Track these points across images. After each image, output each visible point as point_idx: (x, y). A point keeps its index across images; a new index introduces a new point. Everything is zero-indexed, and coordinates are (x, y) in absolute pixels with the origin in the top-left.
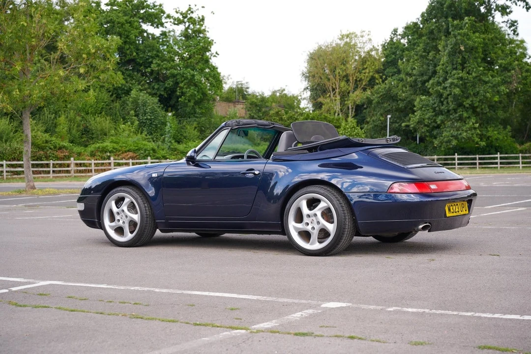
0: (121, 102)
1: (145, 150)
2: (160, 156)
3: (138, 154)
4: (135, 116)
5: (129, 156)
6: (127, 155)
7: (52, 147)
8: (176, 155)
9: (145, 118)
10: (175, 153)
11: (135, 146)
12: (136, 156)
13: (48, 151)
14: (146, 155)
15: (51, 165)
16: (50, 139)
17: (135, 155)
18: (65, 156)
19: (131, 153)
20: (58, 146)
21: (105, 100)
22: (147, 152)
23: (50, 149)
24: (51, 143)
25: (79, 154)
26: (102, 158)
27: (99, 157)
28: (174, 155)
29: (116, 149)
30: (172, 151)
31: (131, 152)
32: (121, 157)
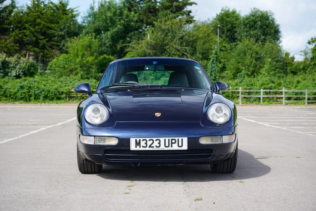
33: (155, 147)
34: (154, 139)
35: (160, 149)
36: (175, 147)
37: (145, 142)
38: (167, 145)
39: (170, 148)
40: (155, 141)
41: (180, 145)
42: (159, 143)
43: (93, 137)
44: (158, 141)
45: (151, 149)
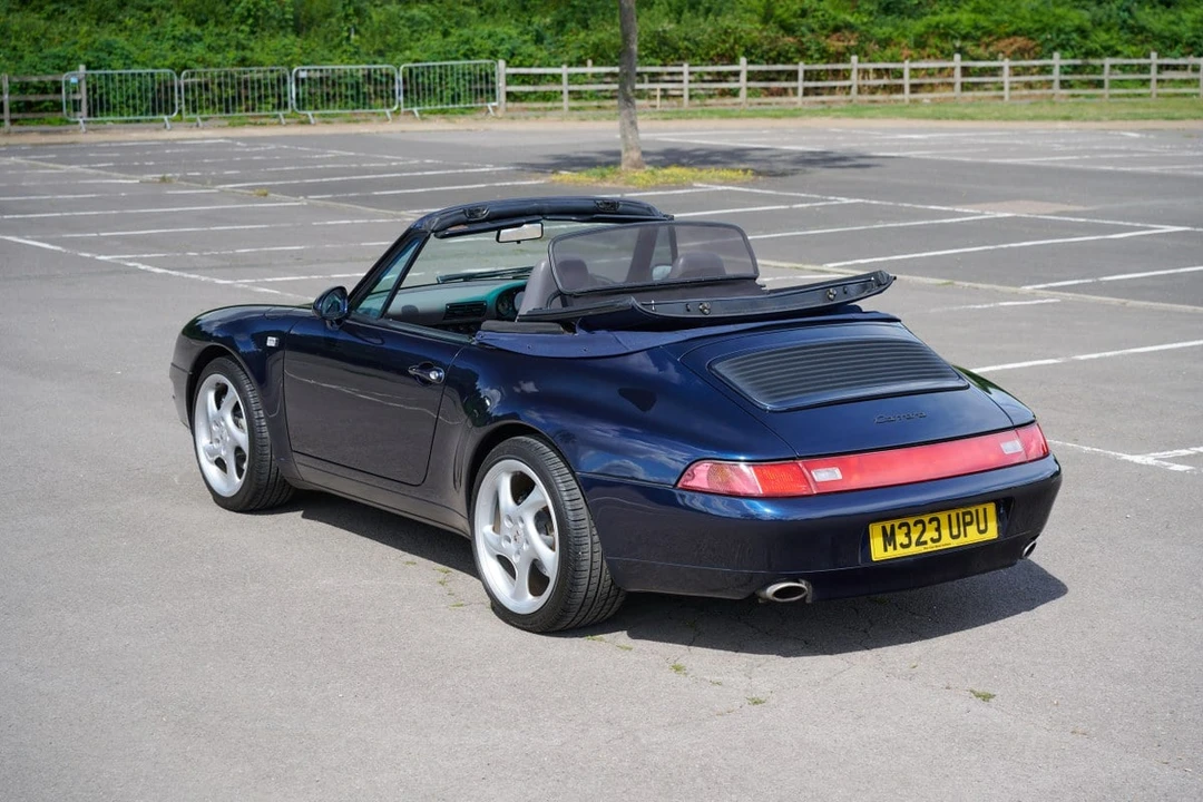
1: (1060, 31)
2: (1098, 46)
3: (1039, 42)
5: (1014, 47)
6: (1012, 44)
7: (816, 26)
8: (1142, 42)
10: (1139, 37)
11: (1035, 22)
12: (1033, 48)
13: (803, 35)
14: (1059, 45)
15: (801, 75)
17: (1031, 44)
18: (847, 48)
19: (1020, 39)
20: (831, 23)
22: (1062, 36)
23: (813, 31)
24: (813, 17)
25: (885, 43)
26: (942, 52)
27: (934, 50)
28: (1135, 45)
29: (983, 28)
30: (1132, 32)
31: (1021, 36)
32: (991, 49)
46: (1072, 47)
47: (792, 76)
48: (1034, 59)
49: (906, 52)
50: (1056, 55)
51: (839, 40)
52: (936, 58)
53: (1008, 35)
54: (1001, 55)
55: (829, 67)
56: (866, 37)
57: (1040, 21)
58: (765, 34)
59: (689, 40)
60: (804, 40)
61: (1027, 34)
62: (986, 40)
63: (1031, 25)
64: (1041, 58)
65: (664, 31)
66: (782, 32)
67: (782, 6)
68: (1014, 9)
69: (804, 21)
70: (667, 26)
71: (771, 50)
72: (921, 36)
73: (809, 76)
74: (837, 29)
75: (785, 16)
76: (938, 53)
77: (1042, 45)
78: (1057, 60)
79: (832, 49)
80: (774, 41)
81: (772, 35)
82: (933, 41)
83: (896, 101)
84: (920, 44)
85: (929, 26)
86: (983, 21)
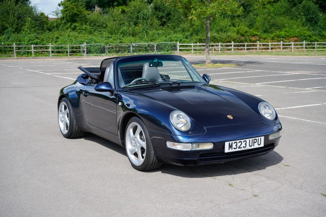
0: (296, 8)
1: (305, 36)
2: (313, 40)
3: (300, 39)
4: (304, 16)
5: (294, 40)
6: (294, 39)
7: (249, 35)
8: (324, 39)
9: (309, 17)
10: (323, 37)
11: (299, 34)
13: (246, 37)
15: (246, 45)
16: (249, 30)
17: (298, 39)
18: (256, 40)
19: (295, 38)
20: (252, 34)
21: (287, 7)
23: (248, 36)
24: (249, 33)
25: (265, 39)
26: (278, 41)
27: (276, 40)
28: (322, 39)
30: (321, 36)
31: (296, 37)
32: (289, 40)
33: (243, 148)
34: (242, 141)
35: (246, 149)
36: (256, 146)
37: (236, 144)
38: (251, 145)
39: (253, 147)
40: (243, 142)
41: (259, 143)
42: (246, 144)
43: (190, 144)
44: (245, 142)
45: (240, 150)
46: (307, 40)
47: (244, 46)
48: (299, 42)
49: (269, 41)
50: (304, 41)
51: (254, 38)
52: (276, 42)
53: (293, 37)
54: (291, 42)
55: (252, 44)
56: (260, 38)
57: (300, 34)
58: (237, 36)
59: (220, 38)
60: (246, 38)
61: (297, 37)
62: (288, 38)
63: (298, 35)
64: (301, 42)
65: (215, 36)
66: (241, 36)
67: (241, 30)
68: (294, 32)
69: (246, 34)
70: (216, 34)
71: (239, 40)
72: (273, 37)
73: (247, 46)
74: (254, 36)
75: (242, 33)
76: (277, 41)
77: (301, 39)
78: (304, 42)
79: (253, 40)
80: (240, 38)
81: (239, 37)
82: (276, 38)
83: (267, 52)
84: (273, 39)
85: (275, 35)
86: (287, 34)
